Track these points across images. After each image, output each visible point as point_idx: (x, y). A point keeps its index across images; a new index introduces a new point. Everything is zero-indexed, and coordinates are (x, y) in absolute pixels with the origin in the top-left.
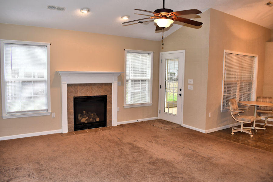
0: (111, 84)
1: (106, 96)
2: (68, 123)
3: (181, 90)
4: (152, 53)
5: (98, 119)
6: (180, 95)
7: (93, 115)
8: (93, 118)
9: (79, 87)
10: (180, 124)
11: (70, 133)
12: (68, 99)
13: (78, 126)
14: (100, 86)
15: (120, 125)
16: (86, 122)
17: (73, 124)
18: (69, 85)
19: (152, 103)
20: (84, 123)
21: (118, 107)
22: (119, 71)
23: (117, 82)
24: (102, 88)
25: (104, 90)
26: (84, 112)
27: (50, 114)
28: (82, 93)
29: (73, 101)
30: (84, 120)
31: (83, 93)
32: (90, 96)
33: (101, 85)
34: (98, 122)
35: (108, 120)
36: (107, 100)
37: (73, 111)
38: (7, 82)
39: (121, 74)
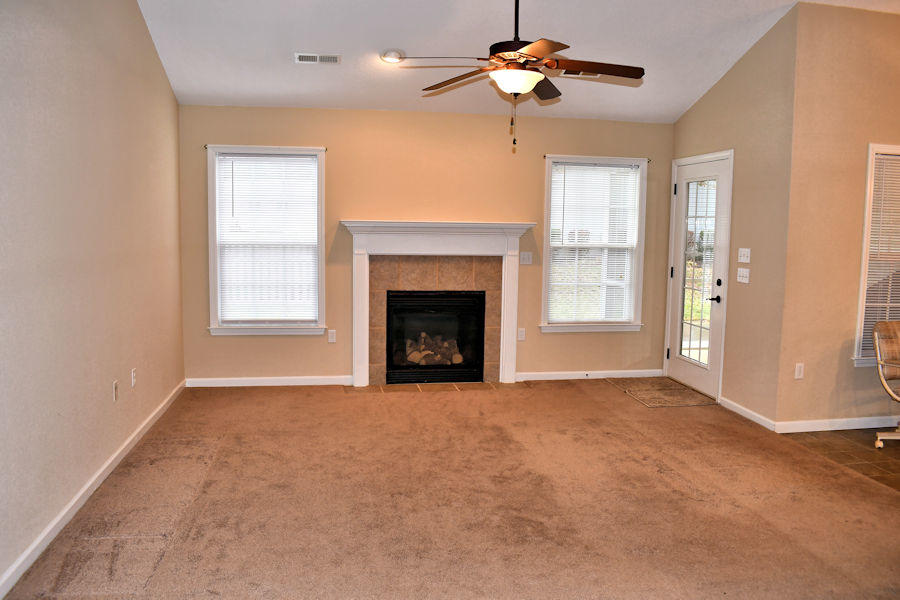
0: (499, 259)
1: (484, 292)
2: (371, 361)
3: (719, 283)
4: (644, 164)
5: (458, 359)
6: (718, 299)
7: (446, 344)
8: (443, 355)
9: (404, 266)
10: (712, 395)
11: (373, 386)
12: (372, 295)
13: (397, 370)
14: (463, 263)
15: (528, 384)
16: (423, 363)
17: (385, 363)
18: (373, 259)
19: (639, 322)
20: (417, 366)
21: (520, 324)
22: (523, 221)
23: (517, 253)
24: (471, 270)
25: (476, 275)
26: (423, 335)
27: (322, 333)
28: (410, 282)
29: (385, 303)
30: (416, 356)
31: (413, 282)
32: (434, 289)
33: (467, 262)
34: (458, 366)
35: (487, 364)
36: (487, 306)
37: (384, 328)
38: (223, 247)
39: (530, 230)
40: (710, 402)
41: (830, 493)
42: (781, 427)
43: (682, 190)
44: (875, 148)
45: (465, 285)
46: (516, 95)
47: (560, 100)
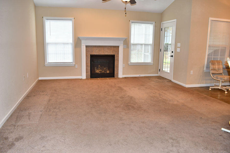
0: (118, 47)
1: (115, 55)
2: (86, 72)
3: (172, 52)
4: (154, 23)
5: (108, 72)
6: (172, 56)
7: (105, 68)
8: (104, 71)
9: (94, 48)
10: (171, 79)
11: (87, 78)
12: (86, 56)
13: (93, 75)
14: (109, 48)
15: (125, 78)
16: (99, 73)
17: (90, 73)
18: (87, 46)
19: (152, 63)
20: (98, 74)
21: (123, 63)
22: (124, 37)
23: (123, 45)
24: (111, 49)
25: (113, 51)
26: (99, 66)
27: (74, 65)
28: (96, 52)
29: (90, 58)
30: (98, 71)
32: (102, 54)
35: (115, 73)
36: (115, 58)
37: (90, 64)
38: (48, 44)
39: (126, 39)
40: (170, 81)
41: (200, 99)
42: (187, 86)
43: (163, 30)
44: (211, 19)
45: (110, 53)
46: (126, 2)
47: (136, 4)
